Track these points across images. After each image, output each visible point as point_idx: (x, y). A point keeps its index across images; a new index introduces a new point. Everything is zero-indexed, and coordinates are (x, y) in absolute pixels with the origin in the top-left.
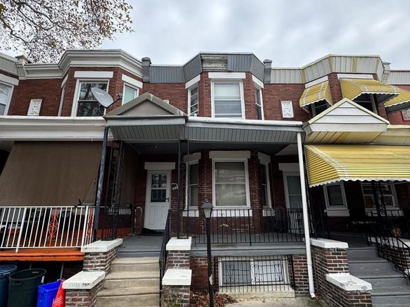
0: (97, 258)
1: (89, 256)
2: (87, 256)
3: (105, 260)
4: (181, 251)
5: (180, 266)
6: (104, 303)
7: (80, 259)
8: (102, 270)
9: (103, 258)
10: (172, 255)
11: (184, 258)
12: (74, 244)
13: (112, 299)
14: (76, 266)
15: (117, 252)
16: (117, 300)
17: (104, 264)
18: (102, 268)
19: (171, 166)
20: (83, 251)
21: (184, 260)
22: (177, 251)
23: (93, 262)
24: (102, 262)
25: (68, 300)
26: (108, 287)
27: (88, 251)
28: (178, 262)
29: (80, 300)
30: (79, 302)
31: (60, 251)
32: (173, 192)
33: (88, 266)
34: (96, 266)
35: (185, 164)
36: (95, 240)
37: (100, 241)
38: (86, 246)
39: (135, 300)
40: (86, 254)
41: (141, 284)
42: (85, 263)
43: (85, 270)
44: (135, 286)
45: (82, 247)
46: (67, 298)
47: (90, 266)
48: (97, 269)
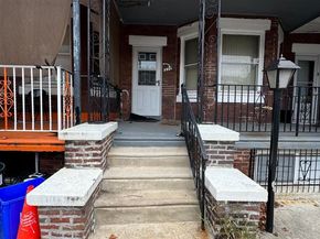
0: (87, 150)
1: (72, 146)
2: (69, 146)
3: (99, 152)
4: (222, 142)
5: (220, 163)
6: (107, 217)
7: (59, 149)
8: (96, 166)
9: (96, 149)
10: (208, 147)
11: (227, 153)
12: (46, 127)
13: (121, 212)
14: (54, 161)
15: (114, 140)
16: (127, 213)
17: (99, 158)
18: (96, 163)
19: (162, 41)
20: (61, 137)
21: (226, 155)
22: (215, 142)
23: (81, 155)
24: (95, 155)
25: (43, 220)
26: (108, 189)
27: (69, 138)
28: (217, 157)
29: (66, 221)
30: (64, 225)
31: (25, 137)
32: (164, 74)
33: (72, 161)
34: (85, 161)
35: (179, 39)
36: (78, 123)
37: (86, 124)
38: (65, 131)
39: (158, 213)
40: (67, 142)
41: (157, 186)
42: (67, 155)
43: (69, 167)
44: (149, 188)
45: (59, 131)
46: (40, 217)
47: (76, 161)
48: (89, 166)
